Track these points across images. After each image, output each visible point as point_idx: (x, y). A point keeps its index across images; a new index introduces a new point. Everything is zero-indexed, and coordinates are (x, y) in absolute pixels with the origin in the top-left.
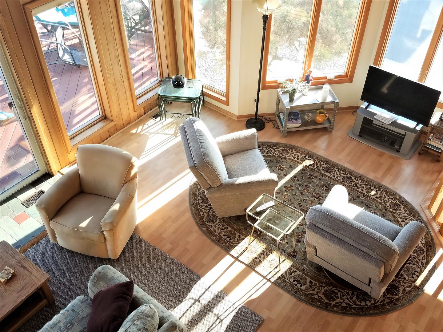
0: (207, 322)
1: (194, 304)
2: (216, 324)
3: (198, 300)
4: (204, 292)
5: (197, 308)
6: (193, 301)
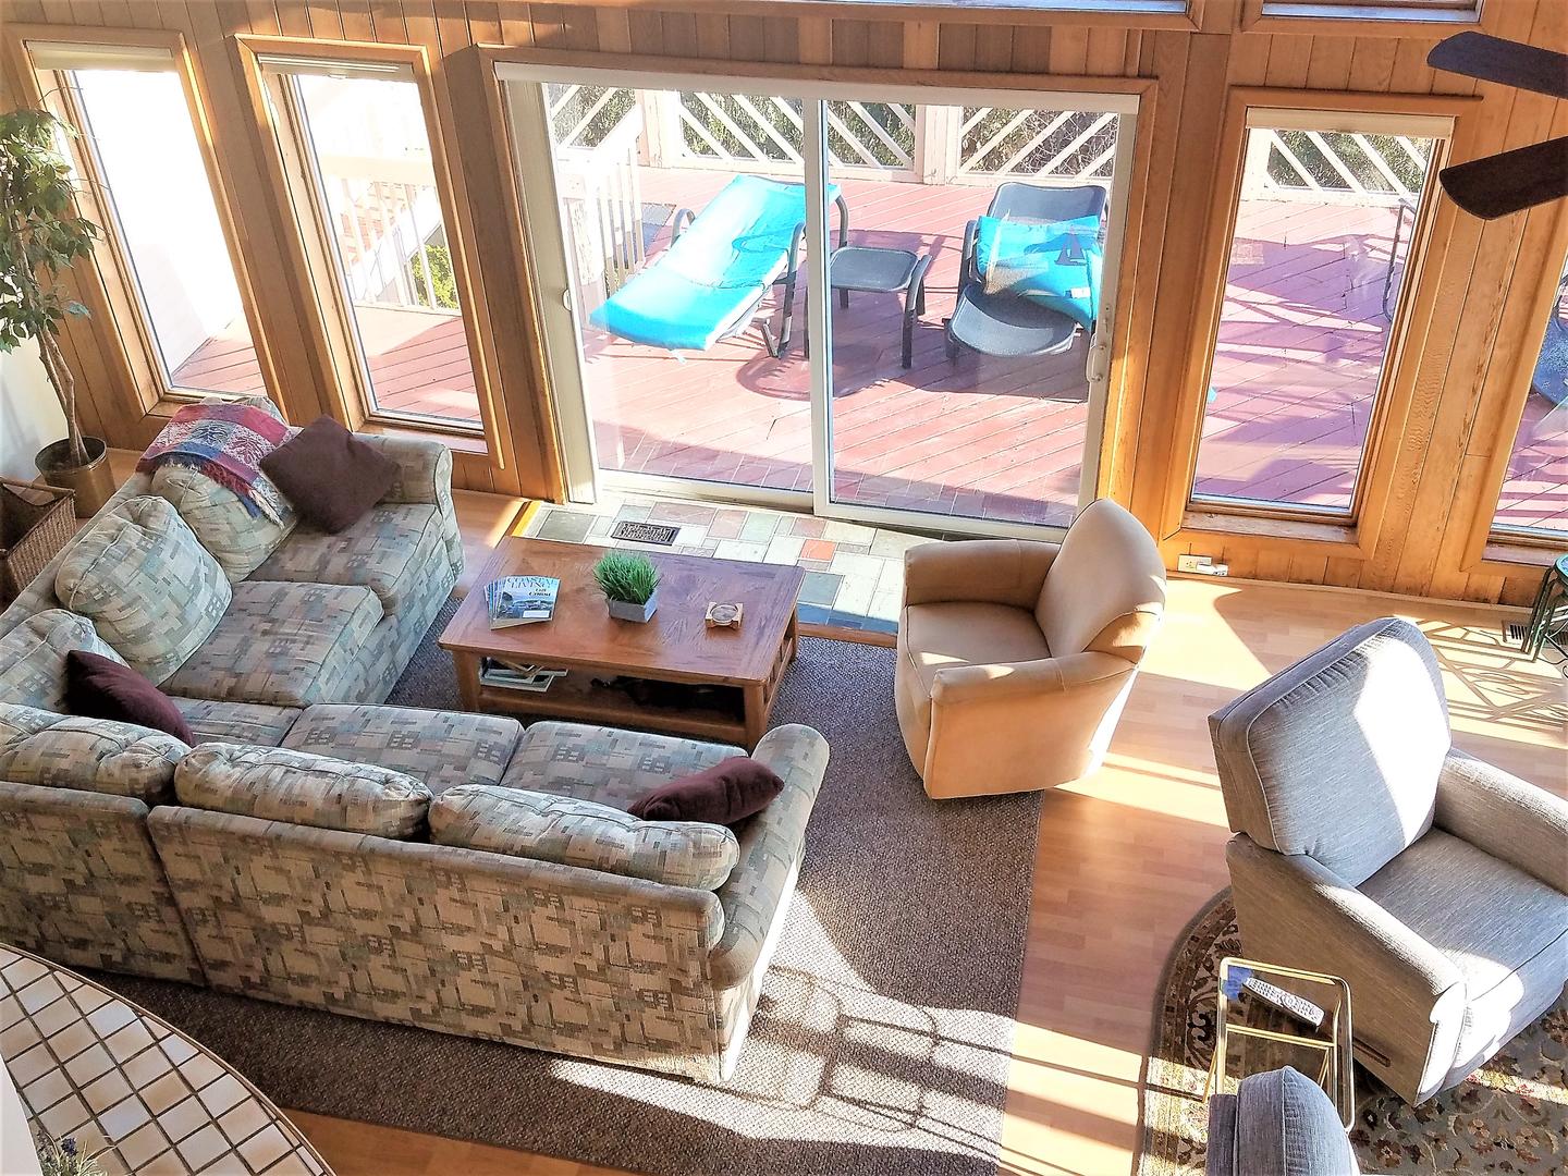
0: (886, 1090)
1: (922, 1033)
2: (895, 1115)
3: (937, 1039)
4: (972, 1041)
5: (916, 1048)
6: (927, 1028)
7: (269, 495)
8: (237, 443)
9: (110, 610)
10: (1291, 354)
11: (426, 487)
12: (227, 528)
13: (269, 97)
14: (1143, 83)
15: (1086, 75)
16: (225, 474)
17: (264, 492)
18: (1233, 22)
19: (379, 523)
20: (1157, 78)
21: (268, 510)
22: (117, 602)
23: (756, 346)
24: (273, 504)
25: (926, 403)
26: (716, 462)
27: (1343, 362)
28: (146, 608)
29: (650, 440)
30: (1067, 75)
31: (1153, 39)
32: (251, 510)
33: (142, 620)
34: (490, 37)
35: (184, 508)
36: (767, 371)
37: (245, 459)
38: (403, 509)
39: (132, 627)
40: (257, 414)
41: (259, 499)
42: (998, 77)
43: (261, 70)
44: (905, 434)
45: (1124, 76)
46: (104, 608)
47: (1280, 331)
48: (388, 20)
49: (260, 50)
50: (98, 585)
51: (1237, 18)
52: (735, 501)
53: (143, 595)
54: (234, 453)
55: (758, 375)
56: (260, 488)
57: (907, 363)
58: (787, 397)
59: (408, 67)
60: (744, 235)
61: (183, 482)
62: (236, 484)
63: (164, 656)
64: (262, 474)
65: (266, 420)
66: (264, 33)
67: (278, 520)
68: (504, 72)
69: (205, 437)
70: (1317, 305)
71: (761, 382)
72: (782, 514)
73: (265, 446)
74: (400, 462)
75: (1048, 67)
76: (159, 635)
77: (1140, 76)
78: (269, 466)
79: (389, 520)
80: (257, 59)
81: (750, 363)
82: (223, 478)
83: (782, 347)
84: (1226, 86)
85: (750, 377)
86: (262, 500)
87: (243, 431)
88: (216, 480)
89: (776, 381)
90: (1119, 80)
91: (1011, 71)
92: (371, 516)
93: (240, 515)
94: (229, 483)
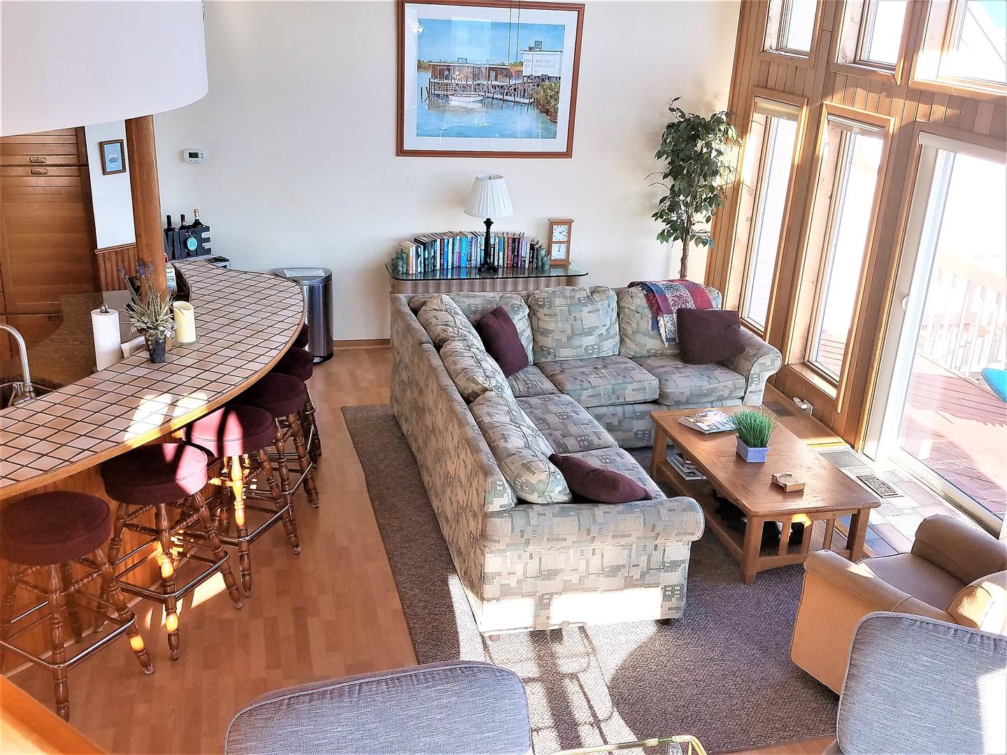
5: (581, 714)
7: (669, 325)
8: (677, 296)
9: (541, 313)
12: (634, 325)
13: (827, 142)
16: (655, 302)
17: (667, 323)
22: (546, 310)
24: (667, 330)
28: (556, 322)
32: (654, 326)
33: (551, 326)
34: (925, 115)
37: (673, 304)
39: (546, 327)
41: (661, 323)
43: (828, 124)
46: (539, 310)
48: (885, 100)
49: (830, 111)
50: (544, 299)
53: (559, 316)
54: (670, 298)
56: (667, 320)
59: (882, 130)
61: (632, 293)
62: (656, 309)
63: (549, 348)
66: (835, 102)
67: (665, 340)
68: (923, 139)
73: (690, 305)
76: (553, 338)
80: (827, 118)
82: (653, 304)
86: (663, 325)
87: (686, 294)
88: (648, 301)
93: (647, 324)
94: (653, 307)
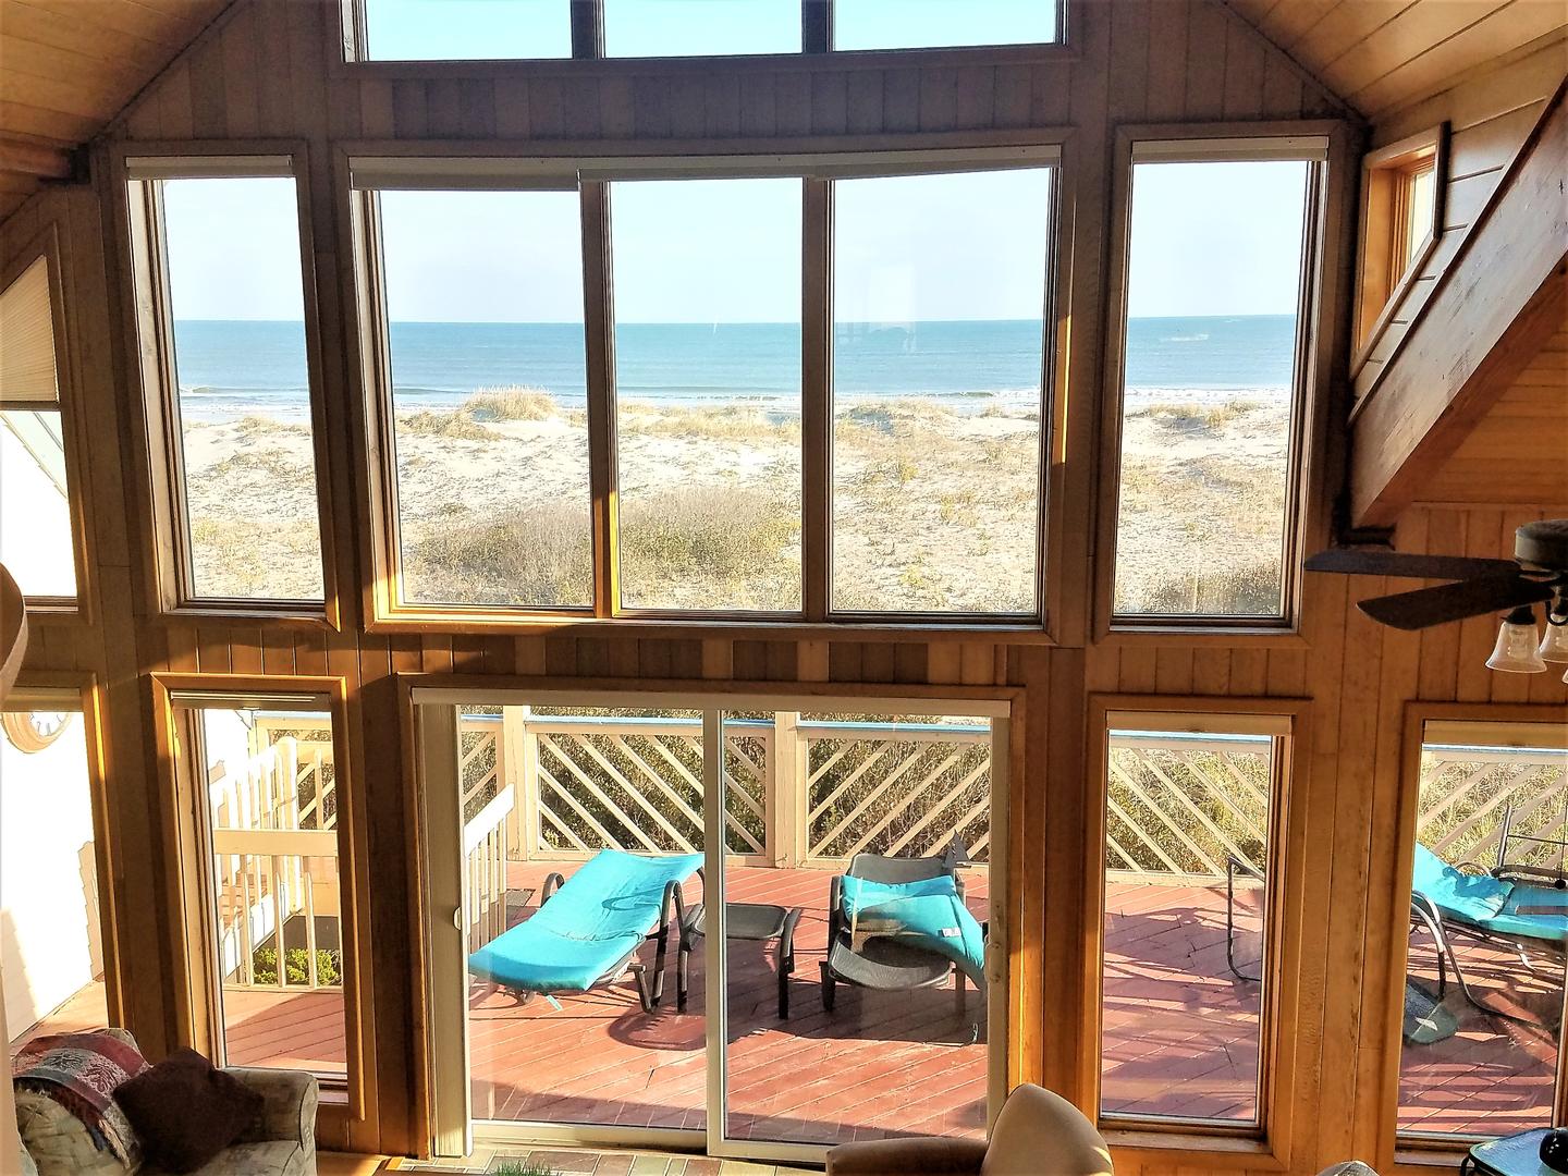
7: (119, 1127)
8: (91, 1070)
10: (1153, 1003)
11: (290, 1121)
12: (70, 1161)
13: (175, 731)
14: (1011, 692)
15: (961, 685)
16: (77, 1100)
17: (114, 1124)
18: (1085, 637)
19: (235, 1160)
20: (1024, 686)
21: (116, 1144)
23: (626, 1004)
24: (122, 1138)
25: (808, 1051)
26: (594, 1112)
27: (1205, 1011)
29: (522, 1095)
30: (943, 684)
31: (1017, 653)
32: (98, 1143)
34: (412, 667)
35: (29, 1135)
36: (641, 1023)
37: (99, 1088)
38: (263, 1146)
40: (115, 1044)
41: (108, 1130)
42: (883, 687)
43: (172, 705)
44: (791, 1079)
45: (995, 685)
47: (1137, 984)
48: (311, 654)
49: (173, 685)
51: (1089, 633)
52: (619, 1146)
54: (87, 1080)
55: (631, 1029)
56: (111, 1118)
57: (783, 1013)
58: (664, 1049)
59: (324, 697)
60: (613, 897)
61: (31, 1106)
62: (84, 1110)
64: (114, 1104)
65: (123, 1049)
66: (180, 671)
67: (125, 1156)
68: (420, 697)
69: (58, 1064)
70: (1168, 963)
71: (634, 1035)
72: (671, 1156)
73: (120, 1075)
74: (263, 1093)
75: (925, 675)
77: (1009, 684)
78: (123, 1095)
79: (247, 1157)
80: (169, 696)
81: (621, 1020)
82: (74, 1105)
83: (655, 1002)
84: (1085, 695)
85: (621, 1030)
86: (112, 1132)
87: (99, 1059)
88: (66, 1107)
89: (651, 1033)
90: (990, 689)
91: (894, 682)
92: (227, 1153)
93: (85, 1146)
94: (79, 1110)
